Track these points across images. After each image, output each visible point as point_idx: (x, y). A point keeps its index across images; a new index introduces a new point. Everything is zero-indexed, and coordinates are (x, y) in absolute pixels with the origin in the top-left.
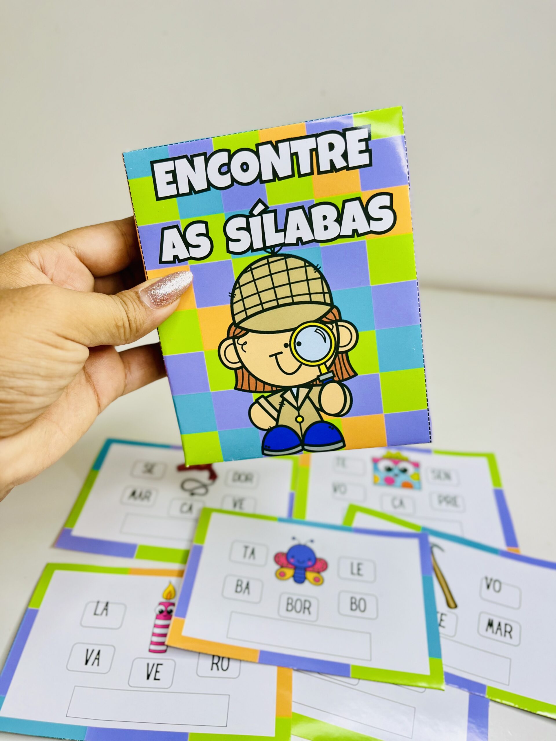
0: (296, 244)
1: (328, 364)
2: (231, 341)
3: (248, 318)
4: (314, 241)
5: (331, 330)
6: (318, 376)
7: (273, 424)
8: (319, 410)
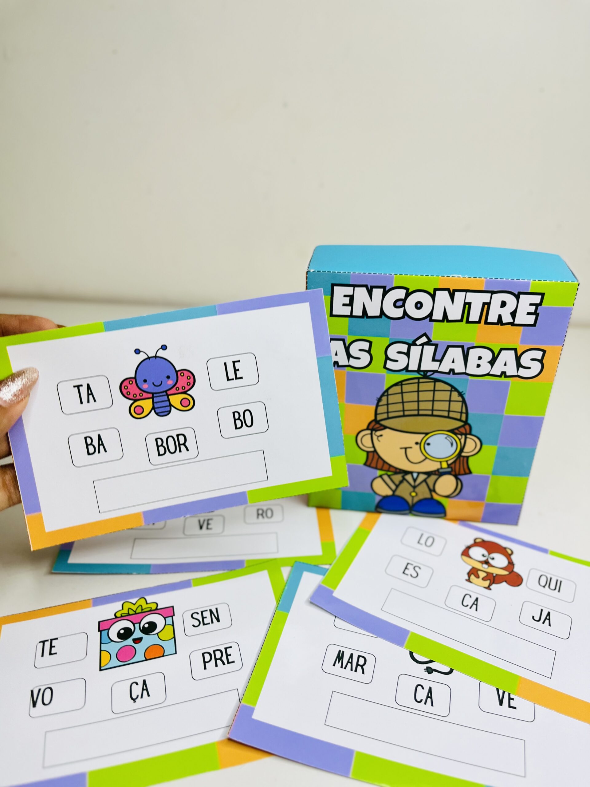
0: (449, 373)
1: (450, 462)
2: (369, 432)
3: (388, 418)
4: (465, 373)
5: (460, 440)
6: (438, 470)
7: (390, 493)
8: (432, 490)
